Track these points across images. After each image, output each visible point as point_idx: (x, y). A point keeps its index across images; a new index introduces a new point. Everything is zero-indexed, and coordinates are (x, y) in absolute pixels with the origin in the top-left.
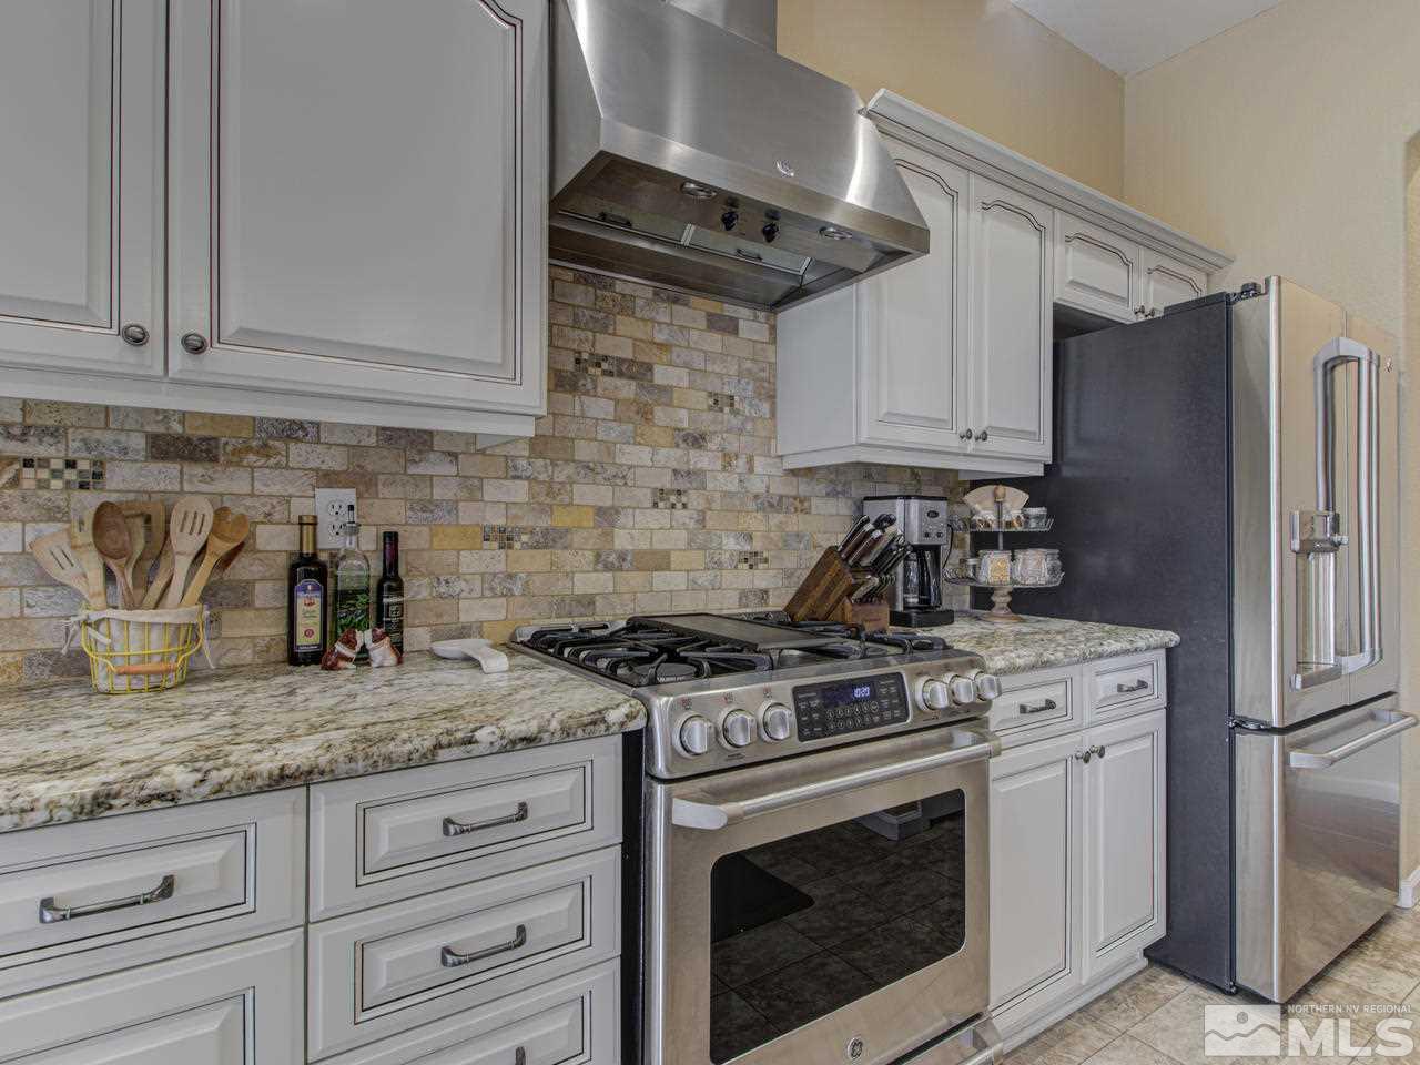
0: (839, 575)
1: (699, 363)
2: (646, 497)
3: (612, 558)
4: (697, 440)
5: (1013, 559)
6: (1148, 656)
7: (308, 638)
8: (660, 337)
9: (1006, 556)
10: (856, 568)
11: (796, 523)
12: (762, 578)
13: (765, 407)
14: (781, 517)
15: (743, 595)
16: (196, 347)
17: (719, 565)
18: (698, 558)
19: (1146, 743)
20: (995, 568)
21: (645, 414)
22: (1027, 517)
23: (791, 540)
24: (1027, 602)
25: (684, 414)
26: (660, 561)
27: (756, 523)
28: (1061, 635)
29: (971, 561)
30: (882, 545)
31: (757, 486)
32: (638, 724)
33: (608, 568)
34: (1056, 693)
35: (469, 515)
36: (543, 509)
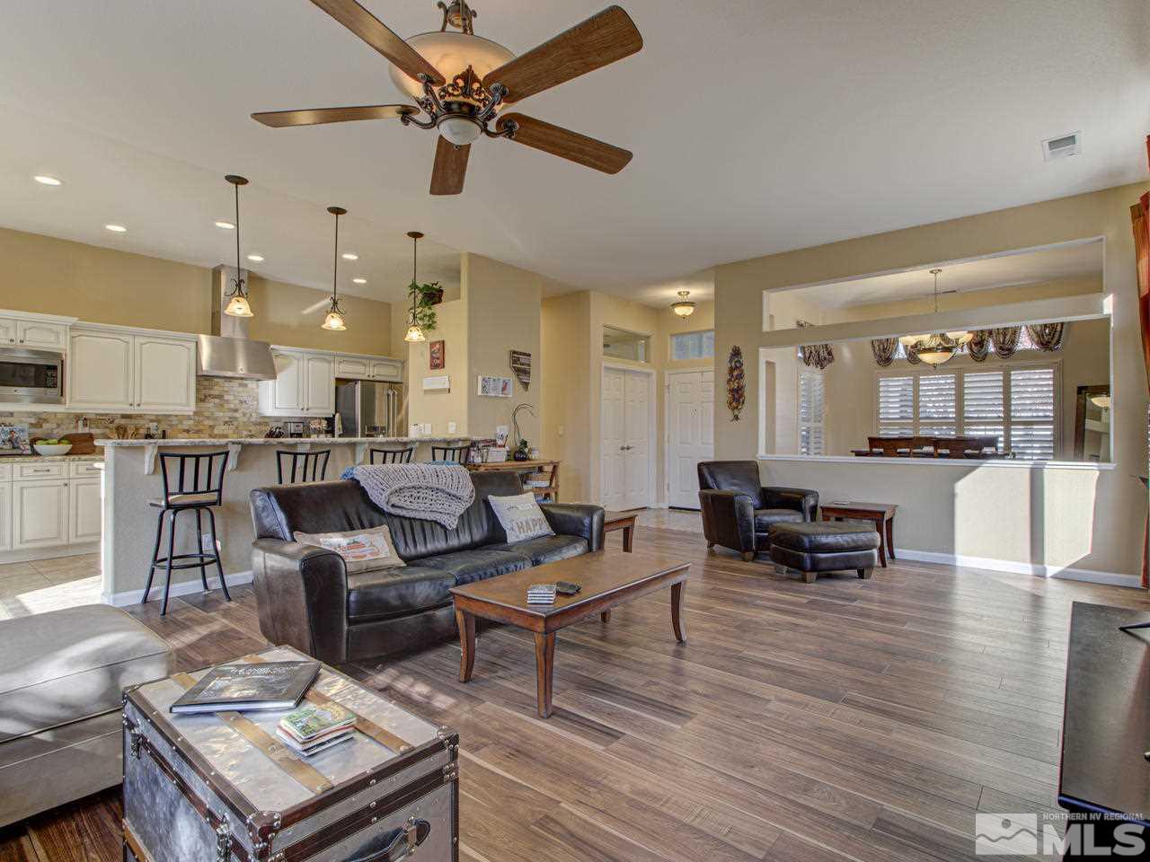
2: (222, 423)
3: (213, 435)
4: (236, 411)
8: (226, 389)
13: (256, 402)
14: (257, 426)
16: (139, 405)
21: (222, 405)
26: (225, 436)
27: (251, 428)
31: (253, 419)
35: (180, 427)
36: (197, 426)
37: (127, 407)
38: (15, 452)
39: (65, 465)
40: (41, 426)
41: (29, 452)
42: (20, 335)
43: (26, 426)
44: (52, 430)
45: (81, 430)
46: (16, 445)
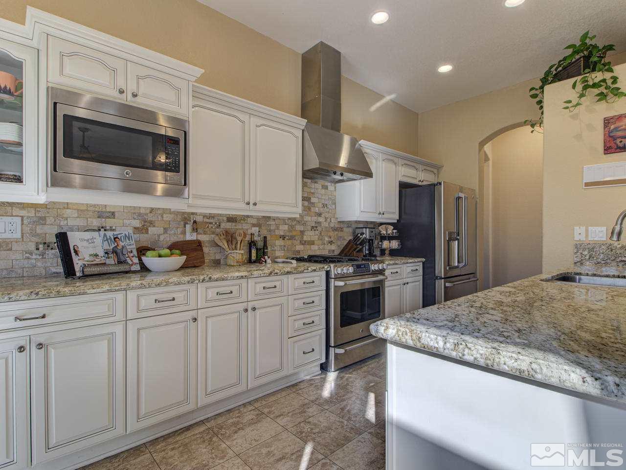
0: (352, 245)
1: (320, 197)
2: (309, 228)
3: (303, 242)
4: (320, 215)
5: (390, 242)
6: (419, 264)
7: (254, 257)
8: (312, 191)
9: (388, 242)
10: (356, 244)
11: (340, 234)
12: (333, 247)
13: (334, 206)
14: (337, 232)
15: (329, 251)
16: (255, 204)
17: (324, 244)
18: (320, 242)
19: (418, 283)
20: (386, 244)
21: (309, 209)
22: (393, 233)
23: (339, 238)
24: (393, 253)
25: (317, 209)
26: (312, 243)
27: (331, 234)
28: (400, 260)
29: (380, 243)
30: (362, 239)
31: (332, 225)
32: (328, 269)
33: (303, 244)
34: (398, 270)
35: (277, 233)
36: (290, 231)
37: (244, 206)
38: (122, 268)
39: (192, 288)
40: (147, 232)
41: (138, 268)
42: (132, 87)
43: (130, 231)
44: (159, 236)
45: (190, 236)
46: (122, 258)
